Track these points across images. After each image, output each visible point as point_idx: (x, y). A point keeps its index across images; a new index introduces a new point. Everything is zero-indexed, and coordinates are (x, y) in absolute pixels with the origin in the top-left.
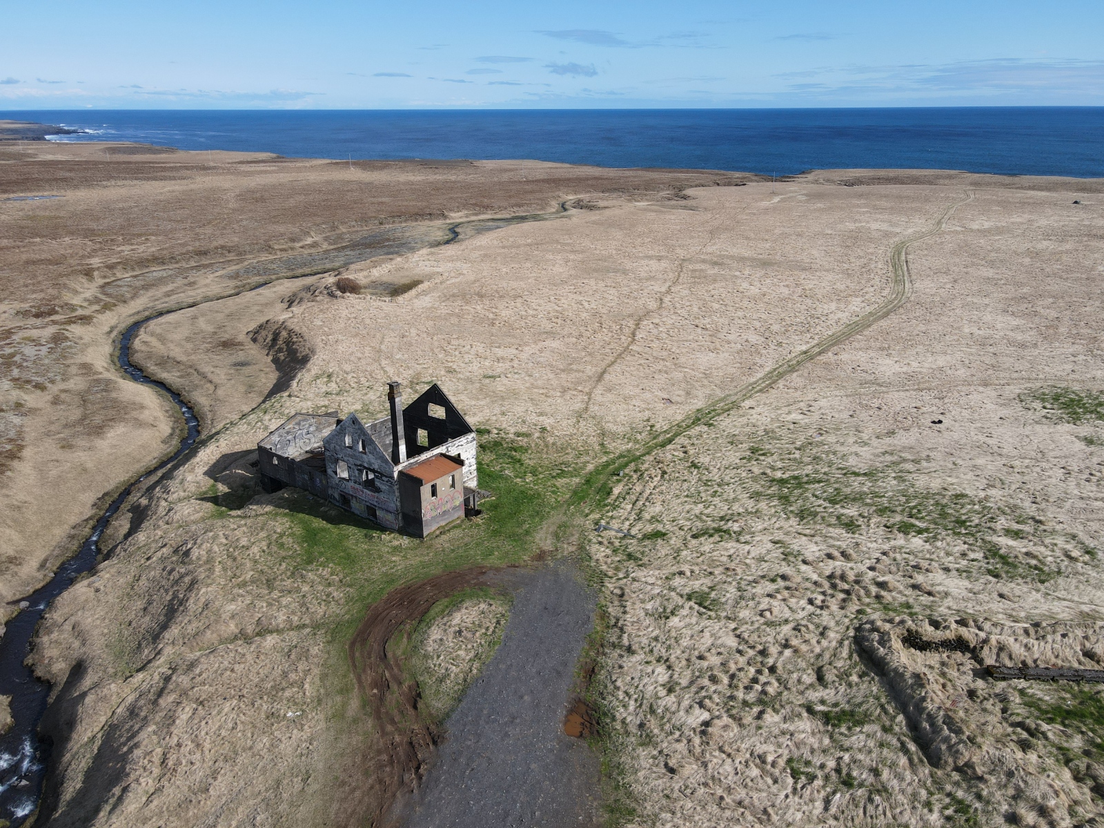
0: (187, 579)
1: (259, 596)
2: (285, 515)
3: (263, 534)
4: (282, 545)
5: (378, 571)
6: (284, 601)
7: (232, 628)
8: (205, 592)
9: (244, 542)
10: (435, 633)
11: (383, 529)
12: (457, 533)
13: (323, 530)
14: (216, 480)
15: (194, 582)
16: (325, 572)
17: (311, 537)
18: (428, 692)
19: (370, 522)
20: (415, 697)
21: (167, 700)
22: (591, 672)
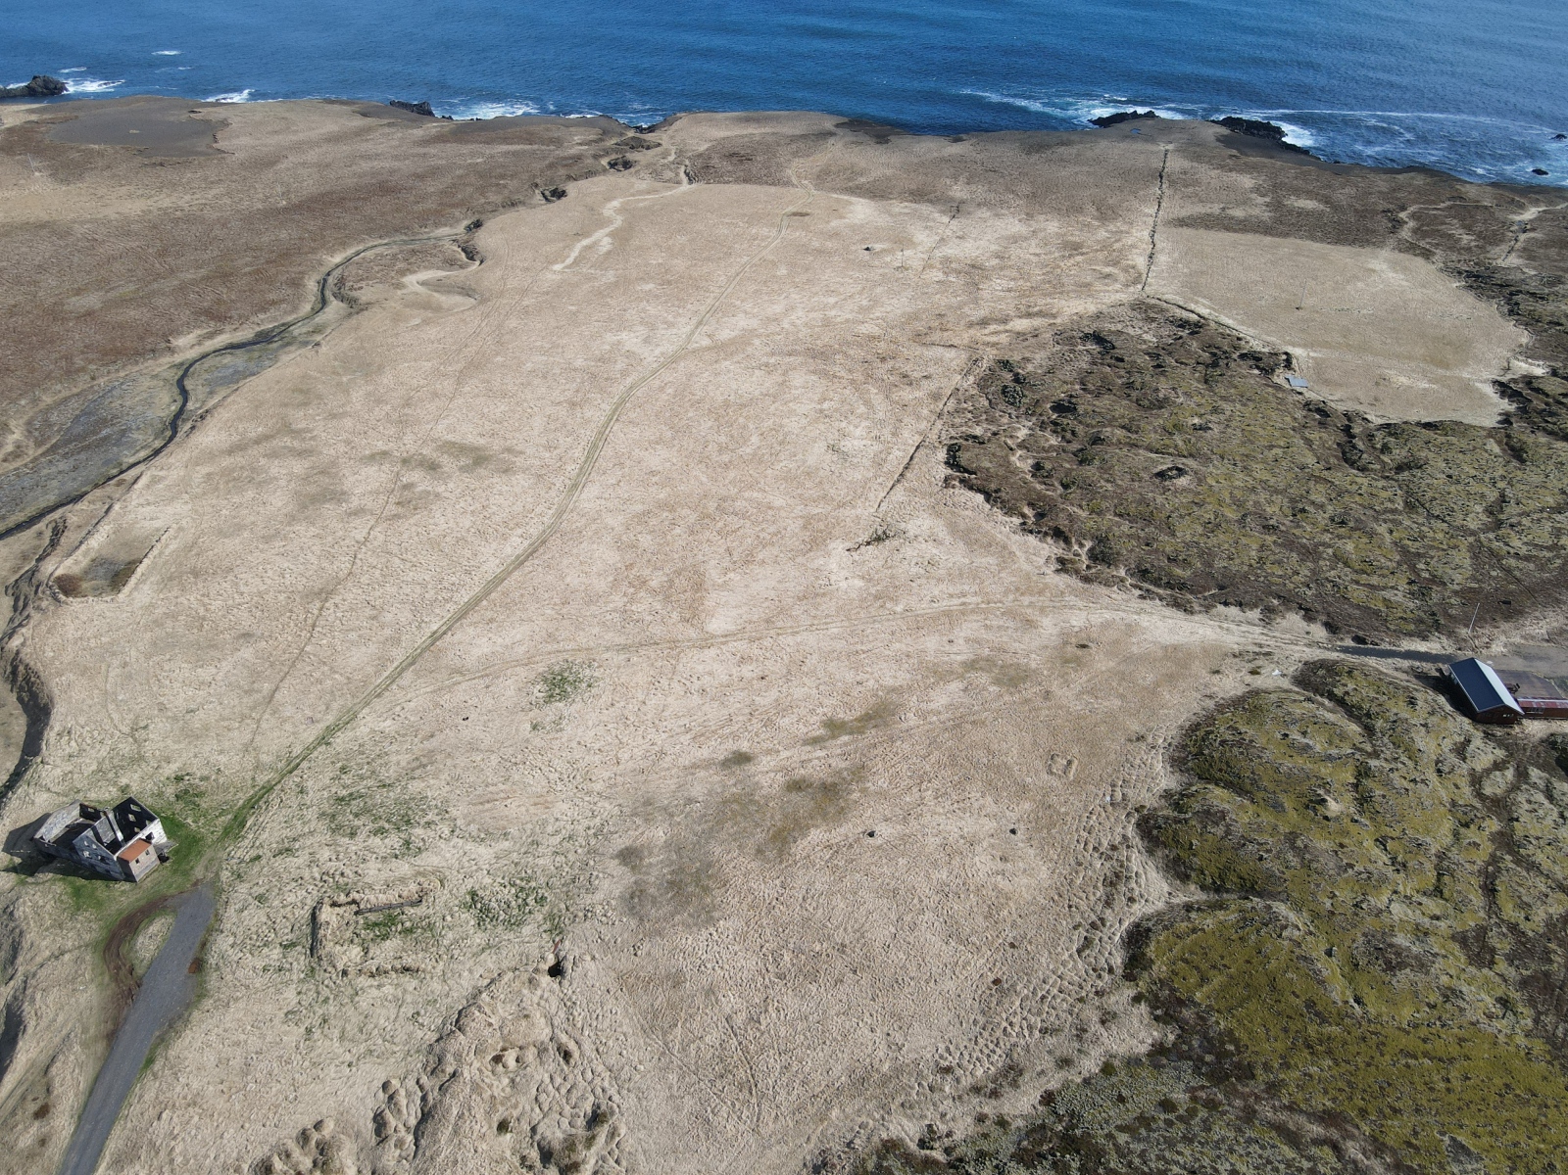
0: (17, 930)
1: (56, 935)
2: (60, 879)
3: (50, 896)
4: (62, 902)
5: (114, 908)
6: (70, 935)
7: (47, 953)
8: (29, 937)
9: (41, 903)
10: (140, 939)
11: (116, 880)
12: (156, 875)
13: (84, 886)
14: (11, 854)
15: (21, 933)
16: (87, 914)
17: (77, 893)
18: (137, 968)
19: (107, 877)
20: (131, 971)
21: (29, 991)
22: (204, 945)
